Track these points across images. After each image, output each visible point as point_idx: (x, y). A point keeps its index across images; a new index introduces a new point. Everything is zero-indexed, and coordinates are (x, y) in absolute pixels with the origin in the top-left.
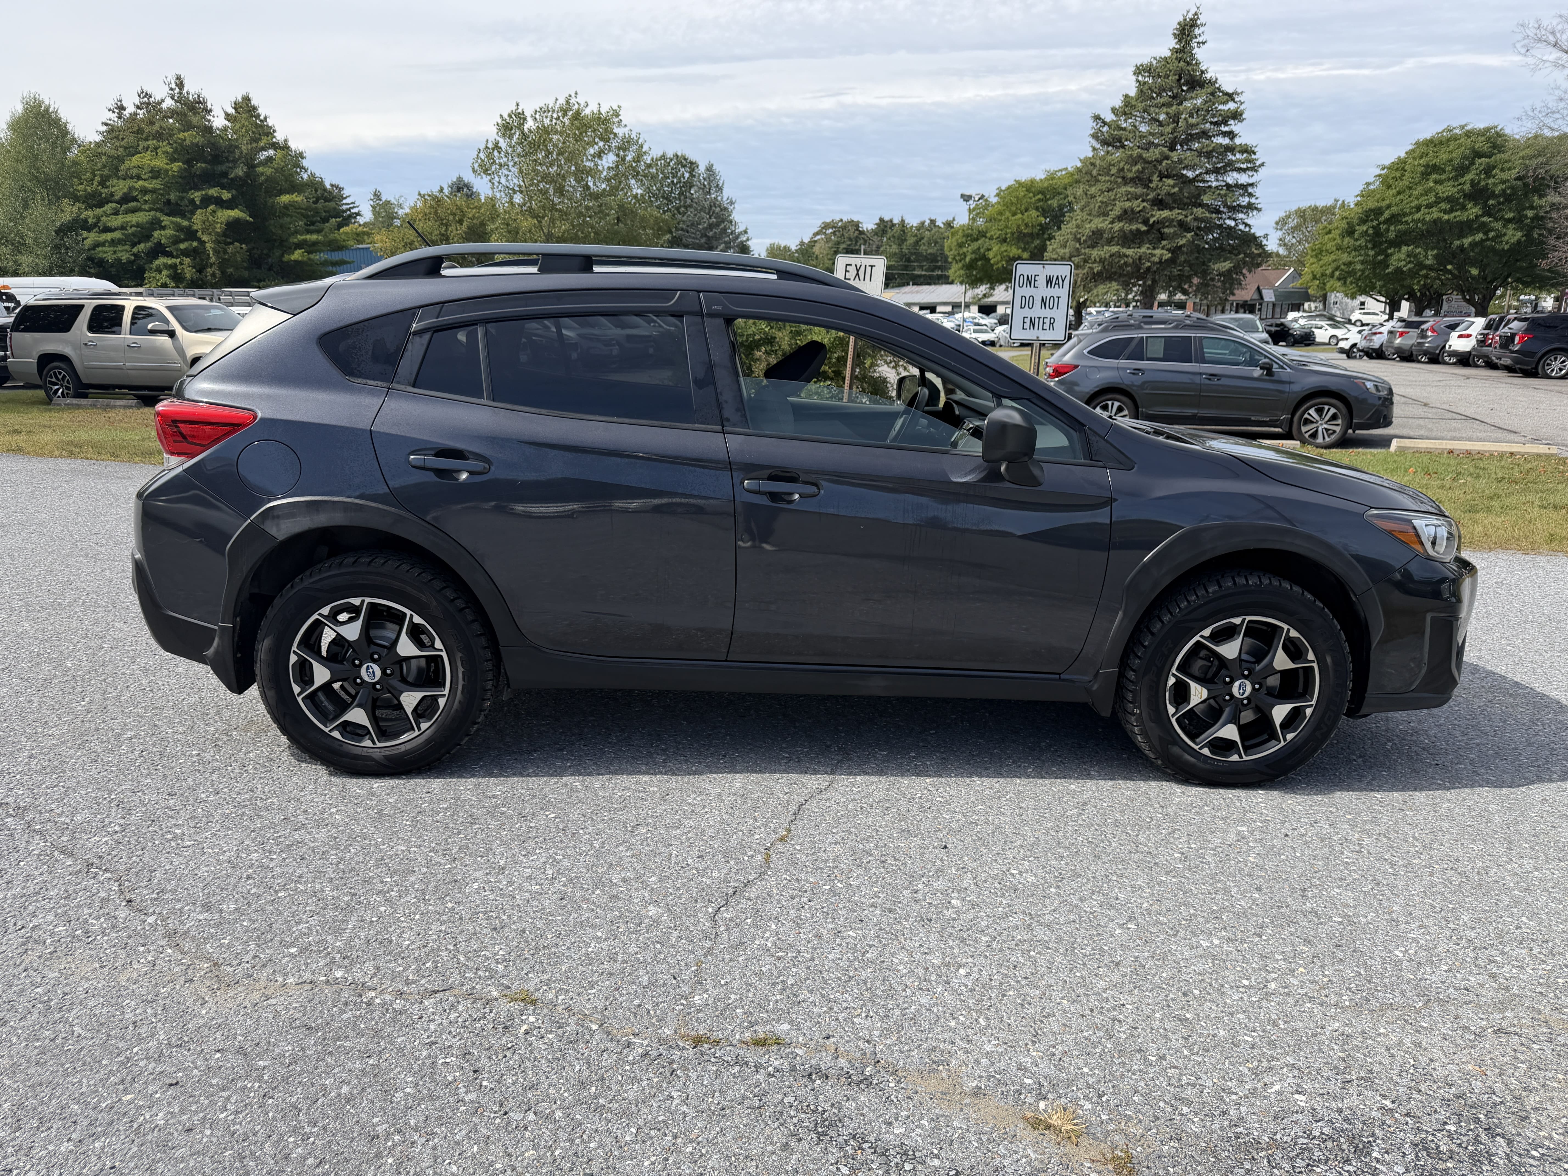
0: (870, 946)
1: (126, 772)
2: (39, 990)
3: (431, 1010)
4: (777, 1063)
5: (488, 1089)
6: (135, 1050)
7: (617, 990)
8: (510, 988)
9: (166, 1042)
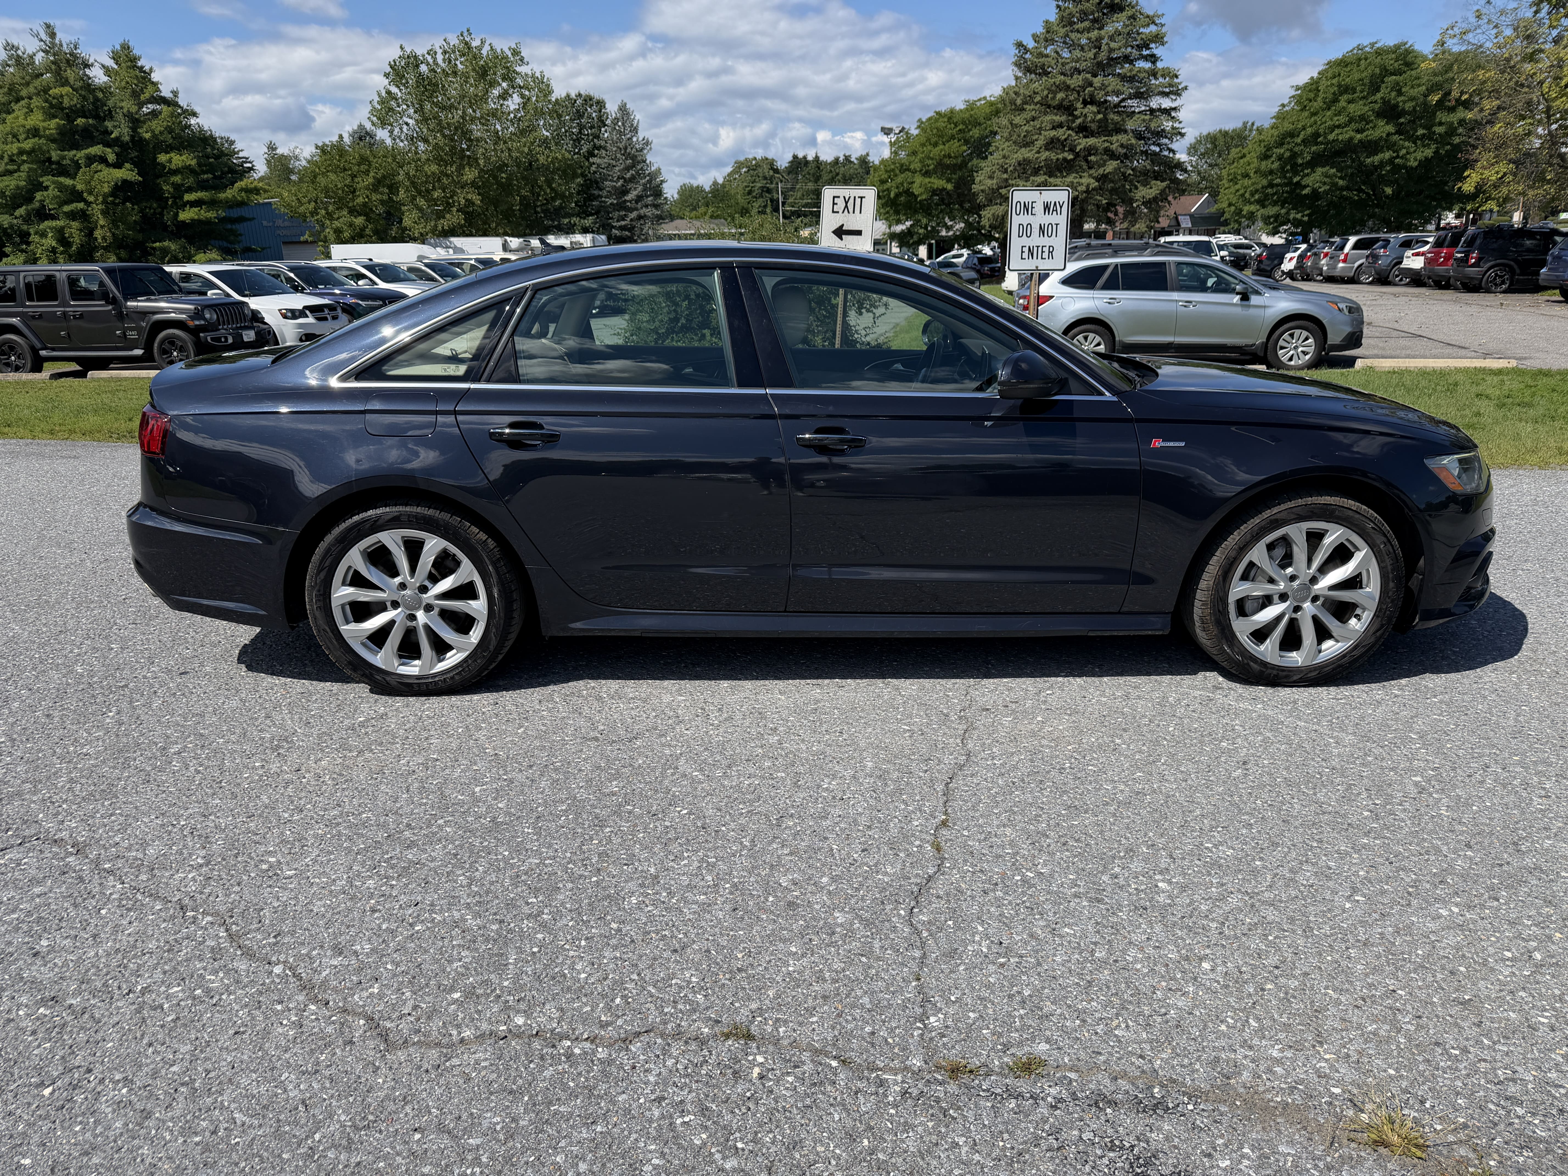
0: (1095, 944)
1: (188, 793)
2: (174, 1069)
3: (642, 1057)
4: (1053, 1091)
5: (746, 1152)
6: (317, 1137)
7: (839, 1015)
8: (718, 1022)
9: (350, 1124)
